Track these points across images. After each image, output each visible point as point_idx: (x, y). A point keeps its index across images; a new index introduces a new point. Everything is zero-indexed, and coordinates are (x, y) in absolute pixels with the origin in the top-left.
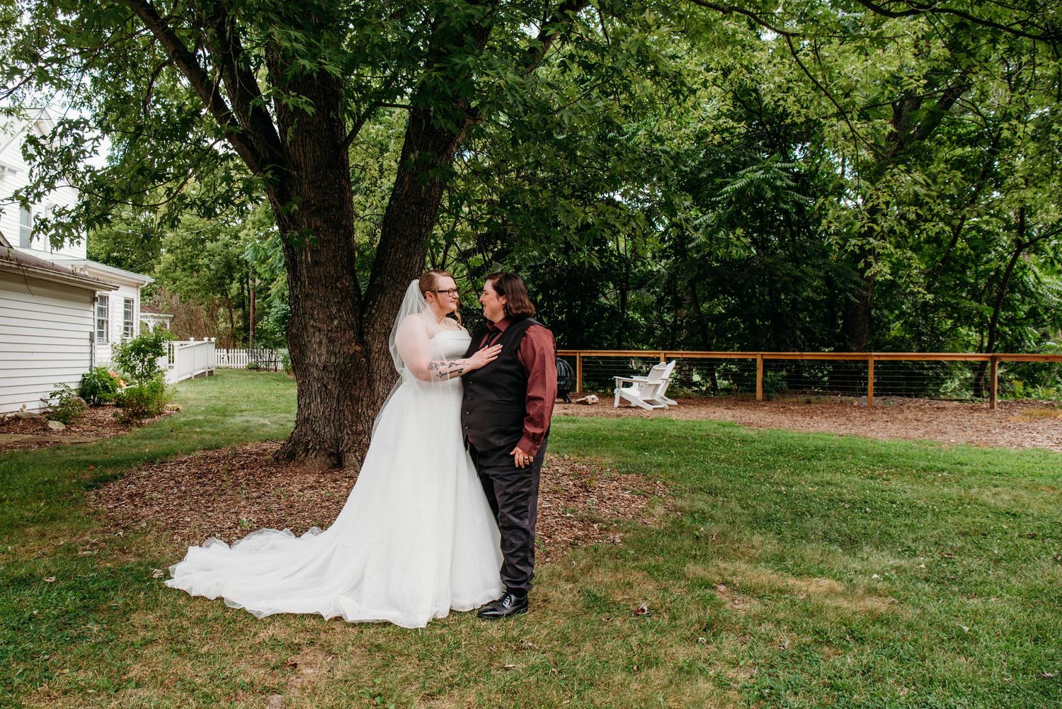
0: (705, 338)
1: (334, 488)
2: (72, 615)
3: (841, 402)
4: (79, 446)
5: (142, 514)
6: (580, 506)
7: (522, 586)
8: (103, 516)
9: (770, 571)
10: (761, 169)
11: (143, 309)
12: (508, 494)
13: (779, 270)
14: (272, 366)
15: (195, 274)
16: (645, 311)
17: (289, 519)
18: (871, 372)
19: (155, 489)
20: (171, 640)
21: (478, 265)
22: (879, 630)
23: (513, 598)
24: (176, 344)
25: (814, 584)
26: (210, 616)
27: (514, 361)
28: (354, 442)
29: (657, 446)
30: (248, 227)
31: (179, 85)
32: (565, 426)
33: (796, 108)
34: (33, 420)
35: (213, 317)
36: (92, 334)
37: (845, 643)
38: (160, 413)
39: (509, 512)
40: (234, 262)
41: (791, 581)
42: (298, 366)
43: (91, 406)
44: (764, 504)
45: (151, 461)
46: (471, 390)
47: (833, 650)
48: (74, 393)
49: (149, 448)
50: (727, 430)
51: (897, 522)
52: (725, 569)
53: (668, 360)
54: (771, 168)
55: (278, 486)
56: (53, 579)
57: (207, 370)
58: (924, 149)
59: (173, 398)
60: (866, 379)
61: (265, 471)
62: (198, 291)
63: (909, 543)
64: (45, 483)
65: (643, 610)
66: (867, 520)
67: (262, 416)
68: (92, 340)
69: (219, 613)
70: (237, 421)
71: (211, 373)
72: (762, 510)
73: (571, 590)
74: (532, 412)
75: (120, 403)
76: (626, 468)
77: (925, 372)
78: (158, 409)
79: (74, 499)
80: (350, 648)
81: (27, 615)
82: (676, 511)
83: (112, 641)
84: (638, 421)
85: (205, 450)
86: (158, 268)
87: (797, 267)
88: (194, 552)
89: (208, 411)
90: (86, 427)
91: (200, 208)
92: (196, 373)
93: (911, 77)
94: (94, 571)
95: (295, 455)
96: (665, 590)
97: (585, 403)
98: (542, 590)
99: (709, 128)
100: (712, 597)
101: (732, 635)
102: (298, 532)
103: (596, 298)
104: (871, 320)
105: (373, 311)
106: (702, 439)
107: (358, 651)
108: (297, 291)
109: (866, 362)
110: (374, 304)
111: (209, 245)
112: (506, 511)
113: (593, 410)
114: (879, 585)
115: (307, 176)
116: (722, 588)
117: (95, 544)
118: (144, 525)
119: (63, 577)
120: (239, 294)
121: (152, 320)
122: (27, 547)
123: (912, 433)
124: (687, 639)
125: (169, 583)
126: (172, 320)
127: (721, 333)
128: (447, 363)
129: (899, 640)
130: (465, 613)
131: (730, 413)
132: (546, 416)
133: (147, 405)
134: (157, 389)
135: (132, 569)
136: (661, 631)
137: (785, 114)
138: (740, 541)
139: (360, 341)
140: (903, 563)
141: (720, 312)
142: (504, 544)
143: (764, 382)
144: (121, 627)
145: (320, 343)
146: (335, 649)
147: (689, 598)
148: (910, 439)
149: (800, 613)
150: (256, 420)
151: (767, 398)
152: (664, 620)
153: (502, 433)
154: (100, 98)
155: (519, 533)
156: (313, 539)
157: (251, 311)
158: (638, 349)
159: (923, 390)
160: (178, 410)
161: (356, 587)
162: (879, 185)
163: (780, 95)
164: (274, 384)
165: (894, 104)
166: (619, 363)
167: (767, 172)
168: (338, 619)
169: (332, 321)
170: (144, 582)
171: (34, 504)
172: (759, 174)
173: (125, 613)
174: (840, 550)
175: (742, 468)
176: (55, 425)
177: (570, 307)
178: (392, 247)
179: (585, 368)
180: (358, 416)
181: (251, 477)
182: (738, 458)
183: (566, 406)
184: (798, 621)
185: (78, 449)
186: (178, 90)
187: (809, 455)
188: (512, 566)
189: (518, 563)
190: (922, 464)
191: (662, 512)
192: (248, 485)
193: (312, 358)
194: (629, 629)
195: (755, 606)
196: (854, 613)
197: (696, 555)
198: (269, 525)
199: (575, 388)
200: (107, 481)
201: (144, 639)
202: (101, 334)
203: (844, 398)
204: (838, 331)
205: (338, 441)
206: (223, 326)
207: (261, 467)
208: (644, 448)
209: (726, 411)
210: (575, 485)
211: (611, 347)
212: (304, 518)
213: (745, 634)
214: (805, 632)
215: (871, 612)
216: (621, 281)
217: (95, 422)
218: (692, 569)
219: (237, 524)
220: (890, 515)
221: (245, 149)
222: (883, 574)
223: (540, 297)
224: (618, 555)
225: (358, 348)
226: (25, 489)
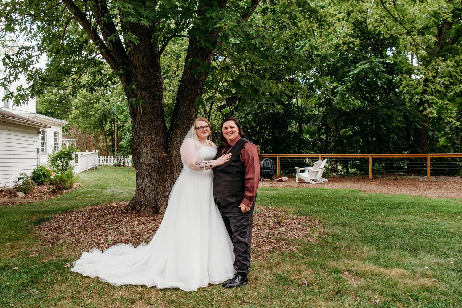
0: (342, 147)
1: (154, 224)
2: (25, 285)
3: (413, 179)
4: (31, 204)
5: (61, 237)
6: (276, 232)
7: (245, 271)
8: (42, 238)
9: (371, 265)
10: (368, 62)
11: (63, 137)
12: (237, 226)
13: (380, 112)
14: (126, 164)
15: (88, 120)
16: (312, 134)
17: (131, 239)
18: (429, 163)
19: (67, 224)
20: (73, 297)
21: (227, 112)
22: (427, 294)
23: (240, 277)
24: (79, 154)
25: (394, 271)
26: (91, 285)
27: (238, 161)
28: (164, 201)
29: (316, 202)
30: (114, 96)
31: (79, 28)
32: (271, 192)
33: (385, 30)
34: (10, 192)
35: (97, 140)
36: (38, 149)
37: (408, 301)
38: (71, 188)
39: (238, 235)
40: (107, 113)
41: (382, 270)
42: (137, 163)
43: (38, 185)
44: (370, 231)
45: (65, 211)
46: (217, 175)
47: (402, 305)
48: (29, 178)
49: (65, 204)
50: (353, 194)
51: (439, 240)
52: (348, 264)
53: (324, 159)
54: (373, 62)
55: (127, 223)
56: (17, 268)
57: (94, 167)
58: (454, 49)
59: (77, 180)
60: (426, 167)
61: (121, 215)
62: (90, 128)
63: (445, 251)
64: (14, 222)
65: (305, 284)
66: (424, 239)
67: (121, 189)
68: (38, 152)
69: (96, 284)
70: (108, 191)
71: (96, 168)
72: (369, 234)
73: (270, 274)
74: (248, 185)
75: (52, 183)
76: (301, 213)
77: (458, 163)
78: (70, 186)
79: (28, 229)
80: (159, 302)
81: (4, 285)
82: (325, 235)
83: (44, 297)
84: (308, 190)
85: (92, 205)
86: (70, 117)
87: (389, 111)
88: (85, 255)
89: (94, 187)
90: (35, 195)
91: (87, 88)
92: (89, 168)
93: (444, 13)
94: (37, 264)
95: (135, 207)
96: (317, 274)
97: (281, 181)
98: (255, 274)
99: (341, 42)
100: (340, 278)
101: (350, 297)
102: (135, 245)
103: (287, 128)
104: (429, 137)
105: (173, 137)
106: (340, 199)
107: (163, 303)
108: (135, 128)
109: (426, 158)
110: (173, 133)
111: (95, 105)
112: (236, 234)
113: (285, 184)
114: (428, 272)
115: (140, 72)
116: (347, 273)
117: (38, 251)
118: (61, 242)
119: (22, 267)
120: (110, 129)
121: (67, 142)
122: (5, 253)
123: (450, 195)
124: (327, 298)
125: (72, 270)
126: (77, 142)
127: (350, 145)
128: (205, 162)
129: (437, 300)
130: (216, 285)
131: (355, 185)
132: (255, 187)
133: (64, 184)
134: (69, 176)
135: (55, 263)
136: (314, 294)
137: (379, 34)
138: (356, 250)
139: (167, 151)
140: (442, 261)
141: (350, 134)
142: (235, 251)
143: (373, 170)
144: (49, 291)
145: (147, 152)
146: (151, 302)
147: (329, 278)
148: (449, 197)
149: (386, 286)
150: (117, 190)
151: (375, 178)
152: (316, 289)
153: (234, 196)
154: (41, 35)
155: (243, 245)
156: (143, 249)
157: (116, 137)
158: (309, 153)
159: (457, 172)
160: (79, 186)
161: (163, 271)
162: (428, 68)
163: (376, 24)
164: (127, 173)
165: (438, 27)
166: (298, 161)
167: (371, 64)
168: (154, 287)
169: (153, 141)
170: (61, 269)
171: (9, 232)
172: (367, 66)
173: (51, 284)
174: (409, 254)
175: (360, 213)
176: (20, 194)
177: (273, 133)
178: (182, 105)
179: (281, 164)
180: (166, 188)
181: (114, 219)
182: (358, 208)
183: (271, 182)
184: (384, 290)
185: (31, 205)
186: (79, 30)
187: (395, 206)
188: (240, 261)
189: (242, 260)
190: (455, 210)
191: (318, 235)
192: (112, 222)
193: (143, 160)
194: (298, 293)
195: (363, 282)
196: (414, 286)
197: (334, 257)
198: (121, 242)
199: (276, 174)
200: (44, 221)
201: (59, 296)
202: (42, 149)
203: (415, 177)
204: (411, 142)
205: (156, 200)
206: (102, 144)
207: (119, 213)
208: (310, 203)
209: (353, 184)
210: (274, 222)
211: (294, 152)
212: (139, 238)
213: (356, 297)
214: (388, 295)
215: (423, 286)
216: (299, 119)
217: (39, 192)
218: (332, 263)
219: (106, 241)
220: (436, 236)
221: (110, 59)
222: (430, 266)
223: (258, 128)
224: (295, 257)
225: (165, 155)
226: (5, 225)
